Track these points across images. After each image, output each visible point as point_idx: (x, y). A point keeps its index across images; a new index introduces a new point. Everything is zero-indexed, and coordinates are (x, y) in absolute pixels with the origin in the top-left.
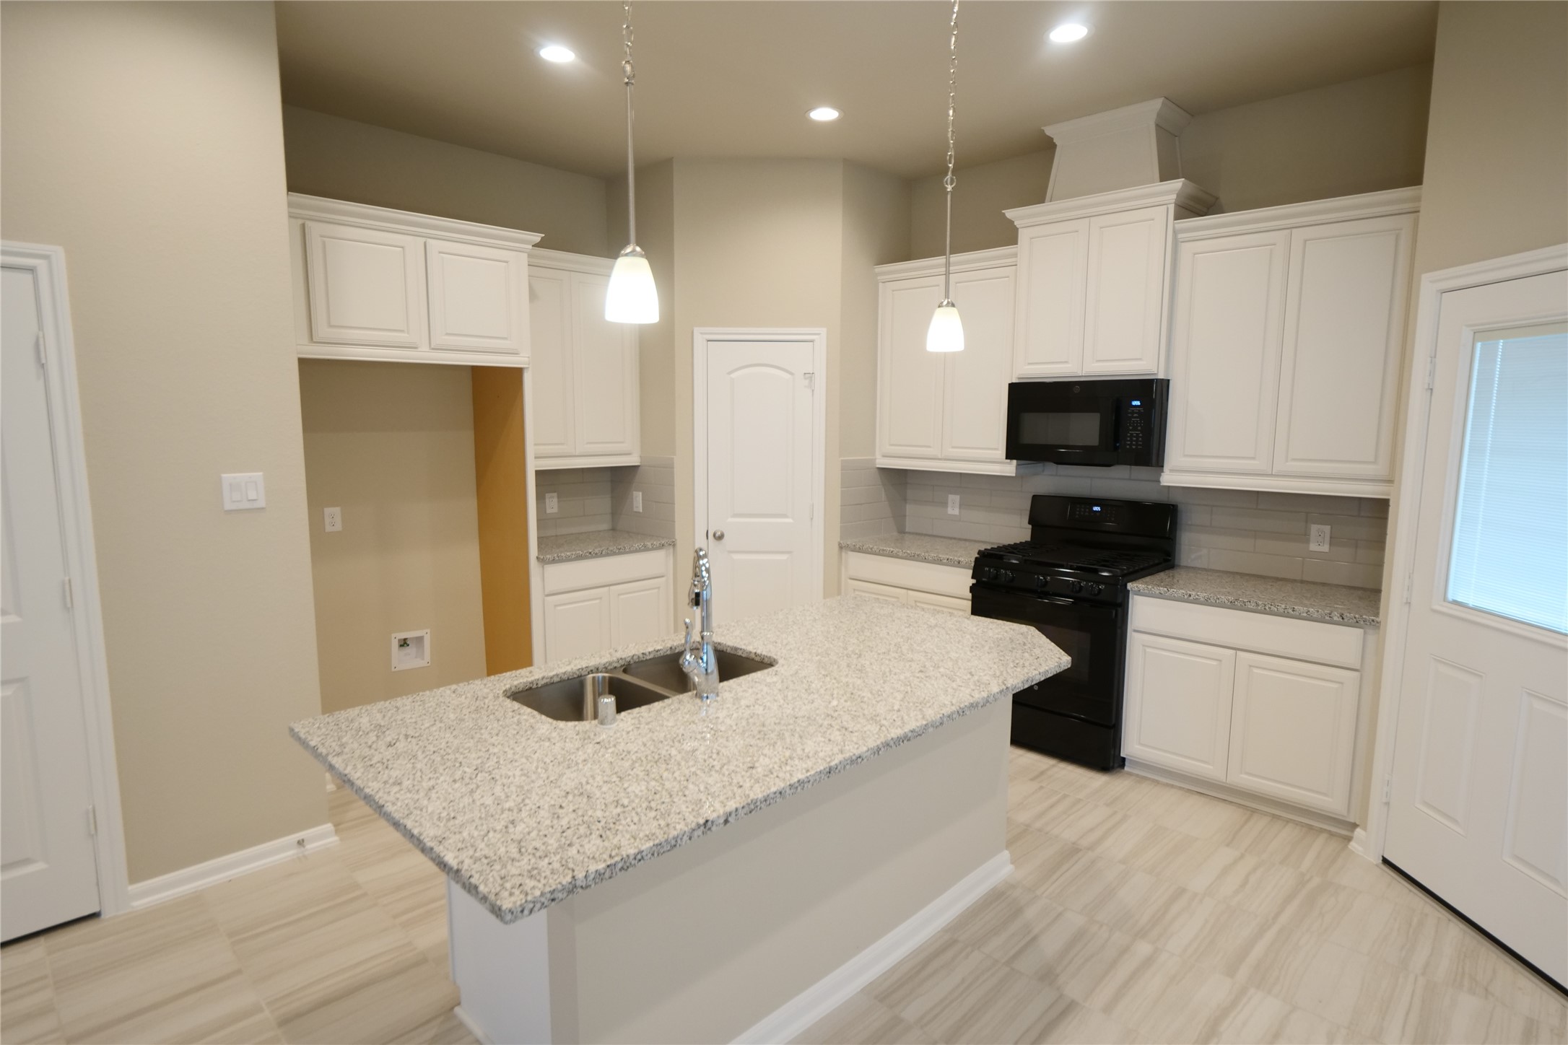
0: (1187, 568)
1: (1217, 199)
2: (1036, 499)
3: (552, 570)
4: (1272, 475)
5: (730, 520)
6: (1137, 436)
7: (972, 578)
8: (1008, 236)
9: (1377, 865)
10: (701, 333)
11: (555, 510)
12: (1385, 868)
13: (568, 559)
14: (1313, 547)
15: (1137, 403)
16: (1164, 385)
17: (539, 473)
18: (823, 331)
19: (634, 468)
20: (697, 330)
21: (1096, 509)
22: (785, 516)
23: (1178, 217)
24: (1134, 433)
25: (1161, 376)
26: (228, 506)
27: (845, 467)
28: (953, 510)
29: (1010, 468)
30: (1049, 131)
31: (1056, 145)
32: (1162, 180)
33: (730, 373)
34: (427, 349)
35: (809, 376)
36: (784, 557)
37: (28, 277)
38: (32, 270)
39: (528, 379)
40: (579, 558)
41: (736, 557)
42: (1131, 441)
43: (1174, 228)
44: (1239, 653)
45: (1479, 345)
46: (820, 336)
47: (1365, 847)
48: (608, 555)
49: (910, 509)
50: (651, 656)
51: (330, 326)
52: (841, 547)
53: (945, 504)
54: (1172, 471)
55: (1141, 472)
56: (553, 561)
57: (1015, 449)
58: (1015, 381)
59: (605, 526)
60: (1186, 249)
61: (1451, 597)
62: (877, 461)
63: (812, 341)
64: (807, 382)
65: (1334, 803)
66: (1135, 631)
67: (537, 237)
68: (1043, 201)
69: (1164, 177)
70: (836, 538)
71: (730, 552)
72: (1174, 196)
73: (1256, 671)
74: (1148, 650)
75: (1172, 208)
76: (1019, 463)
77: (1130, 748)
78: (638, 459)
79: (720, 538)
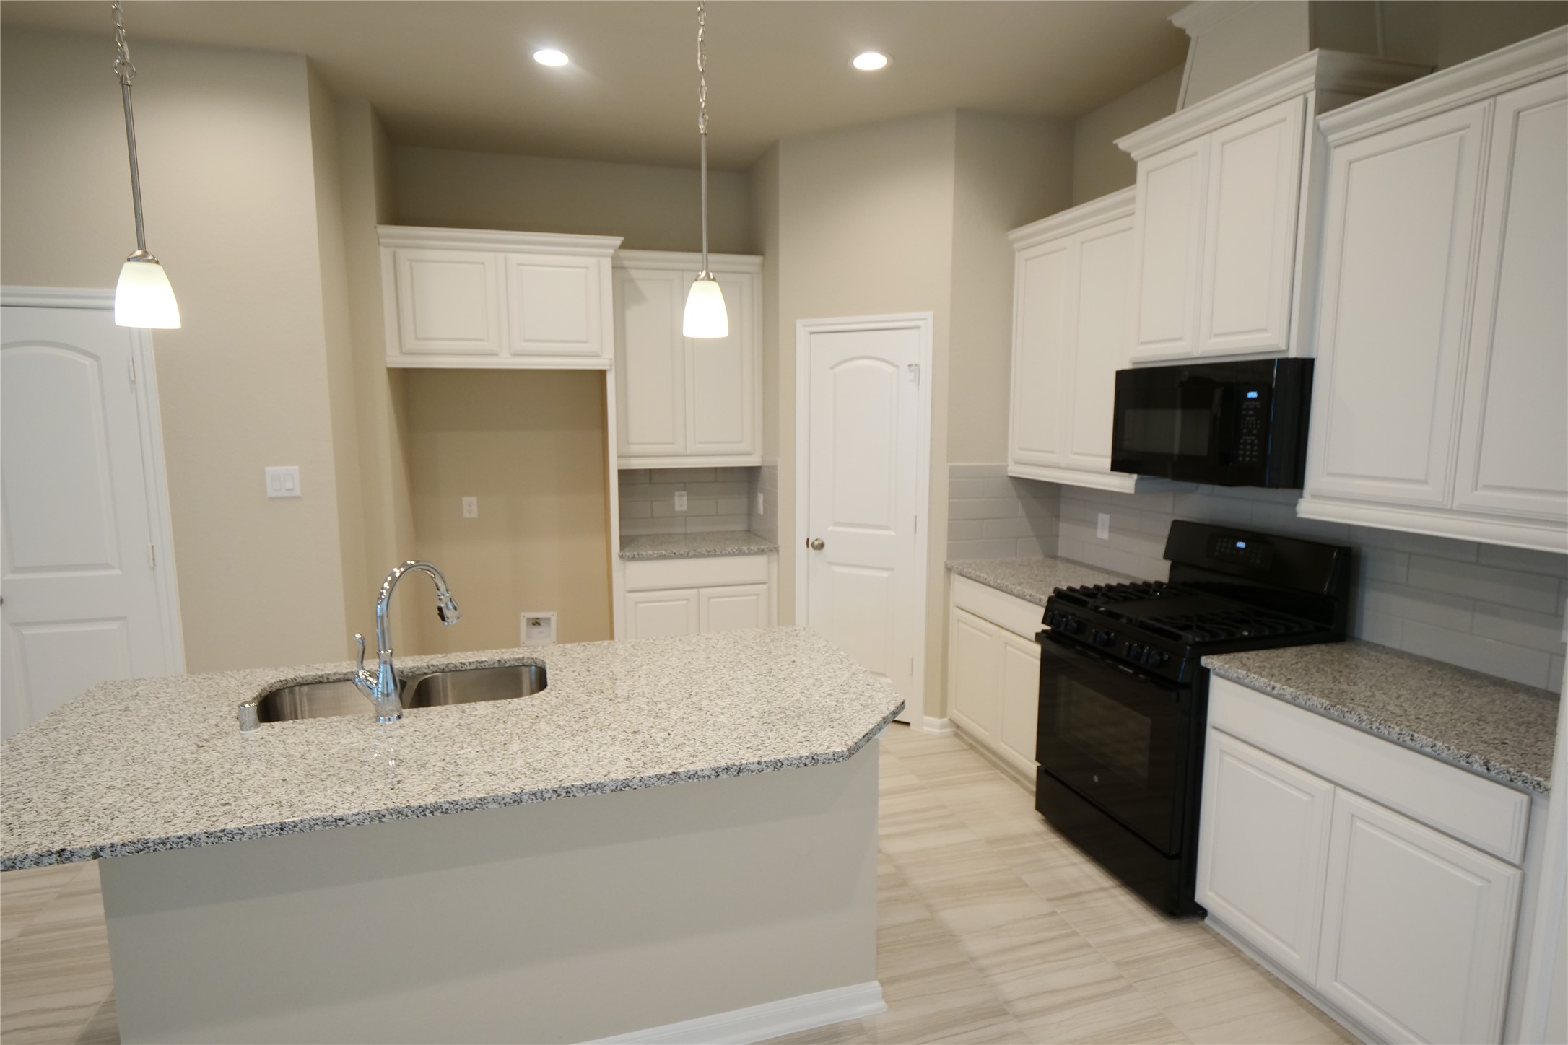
0: (1368, 644)
2: (1176, 525)
3: (634, 566)
4: (1451, 511)
5: (831, 528)
6: (1252, 444)
7: (1044, 622)
10: (805, 326)
11: (685, 508)
13: (650, 558)
15: (1253, 394)
17: (622, 473)
18: (929, 315)
19: (758, 468)
20: (799, 323)
21: (1241, 545)
22: (886, 528)
24: (1249, 439)
25: (1293, 354)
26: (271, 493)
27: (953, 472)
28: (1103, 534)
29: (1125, 483)
30: (1178, 20)
31: (1189, 41)
33: (832, 368)
34: (507, 356)
35: (915, 368)
36: (885, 574)
39: (611, 380)
40: (662, 557)
41: (836, 569)
42: (1245, 450)
43: (1317, 128)
44: (1339, 790)
46: (926, 320)
48: (695, 556)
49: (1064, 528)
50: (473, 667)
51: (417, 339)
52: (949, 570)
53: (1093, 524)
54: (1314, 496)
56: (633, 559)
57: (1122, 458)
58: (1127, 366)
59: (740, 527)
60: (1339, 157)
62: (1009, 468)
63: (918, 327)
64: (912, 375)
66: (1215, 728)
67: (618, 241)
68: (1172, 113)
70: (942, 557)
71: (830, 563)
72: (1312, 79)
74: (1227, 758)
75: (1312, 97)
76: (1140, 476)
77: (1205, 894)
78: (759, 459)
79: (818, 546)
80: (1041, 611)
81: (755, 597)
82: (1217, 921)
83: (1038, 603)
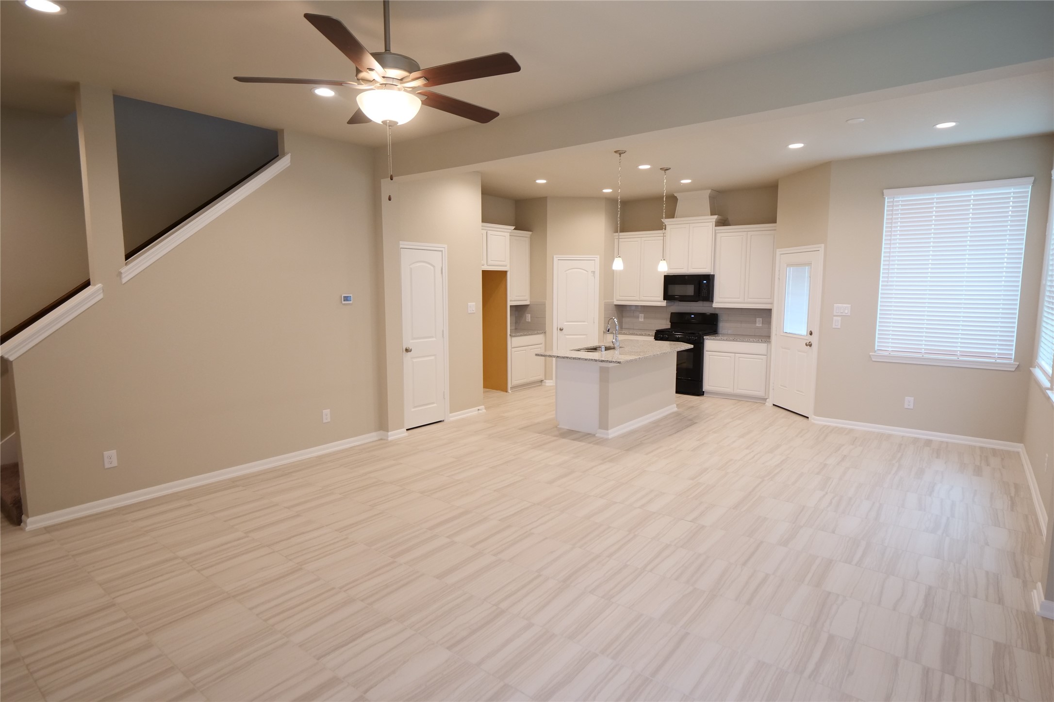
0: (721, 332)
1: (727, 219)
2: (672, 313)
3: (514, 339)
4: (744, 303)
5: (565, 323)
7: (654, 337)
8: (661, 227)
9: (771, 406)
12: (774, 407)
13: (518, 336)
14: (757, 325)
15: (705, 282)
16: (713, 276)
17: (510, 306)
18: (598, 256)
19: (527, 306)
20: (555, 256)
21: (693, 316)
22: (584, 322)
23: (716, 226)
24: (705, 291)
25: (712, 274)
27: (605, 304)
28: (641, 319)
29: (664, 303)
30: (675, 195)
31: (678, 200)
32: (711, 215)
33: (567, 271)
34: (486, 265)
35: (594, 272)
36: (584, 336)
37: (441, 253)
38: (442, 251)
39: (508, 274)
40: (521, 336)
41: (567, 337)
42: (704, 294)
43: (715, 230)
44: (736, 354)
45: (788, 268)
46: (597, 258)
47: (769, 403)
48: (528, 335)
49: (624, 320)
52: (604, 332)
53: (638, 317)
54: (716, 303)
55: (706, 304)
56: (515, 336)
57: (667, 297)
58: (667, 274)
59: (514, 328)
60: (719, 235)
61: (784, 331)
62: (615, 302)
63: (594, 260)
64: (592, 274)
65: (761, 394)
66: (706, 351)
67: (513, 227)
68: (674, 218)
69: (712, 214)
71: (565, 335)
72: (714, 220)
73: (740, 359)
74: (710, 356)
75: (714, 223)
76: (668, 301)
77: (706, 387)
78: (529, 302)
79: (561, 330)
82: (708, 392)
83: (652, 336)
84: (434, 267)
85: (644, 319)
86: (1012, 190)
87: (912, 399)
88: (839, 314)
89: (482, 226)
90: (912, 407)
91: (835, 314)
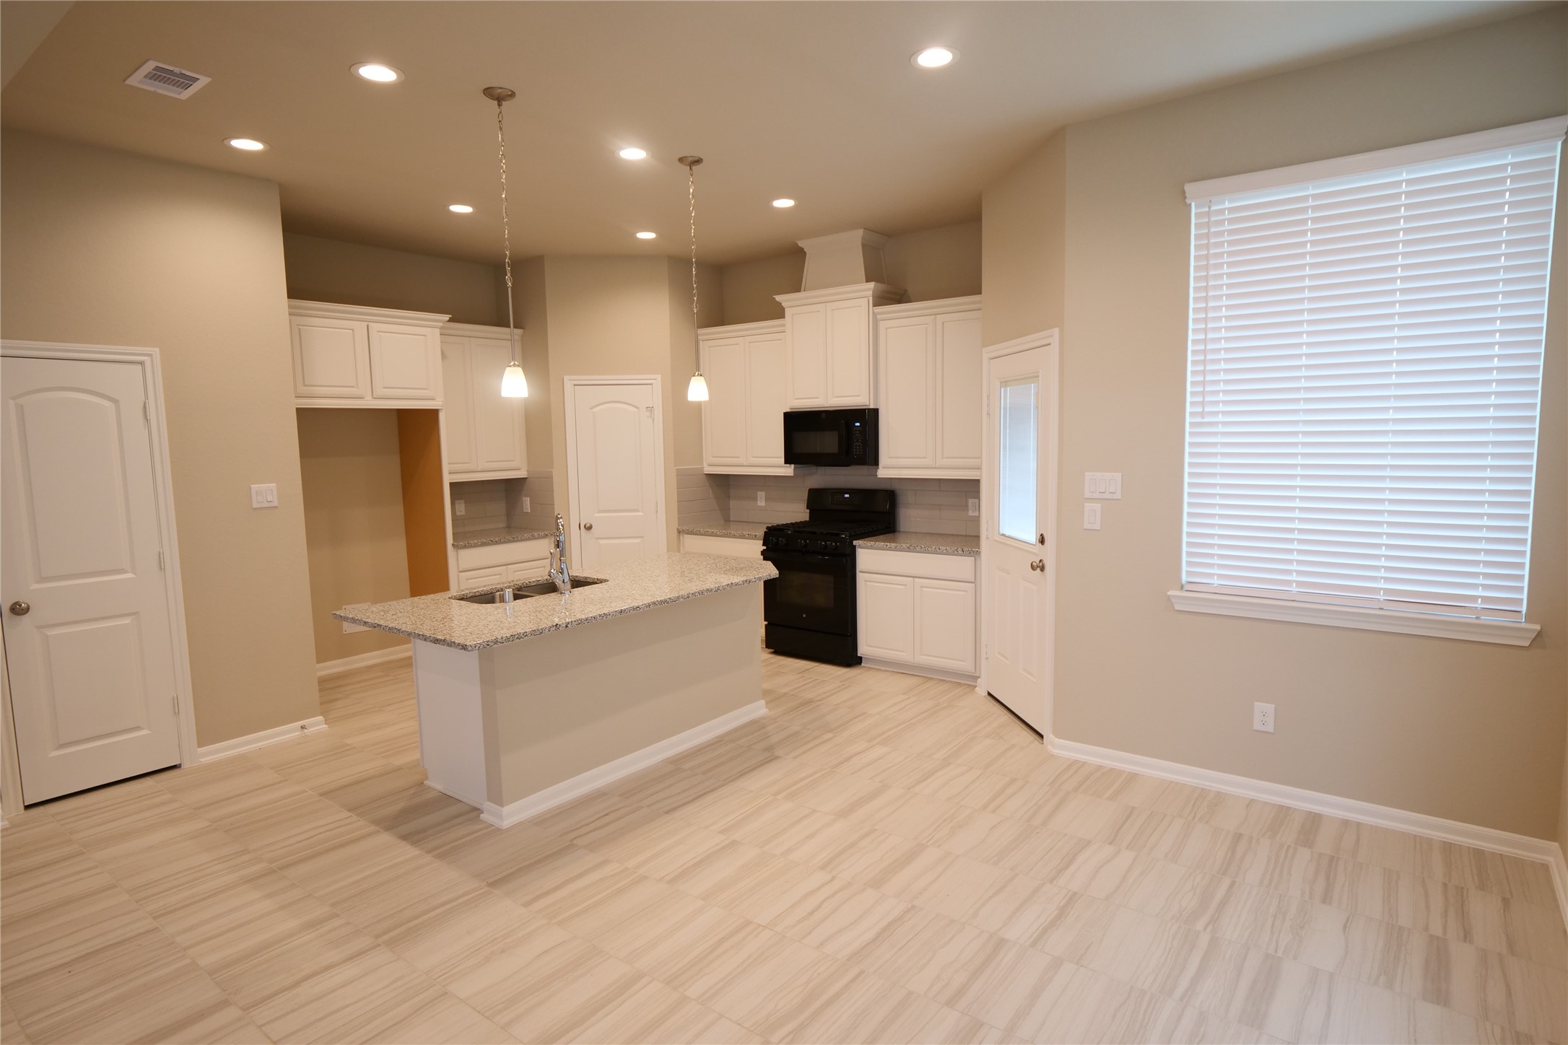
0: (903, 532)
1: (906, 291)
2: (811, 491)
3: (465, 553)
4: (936, 468)
5: (597, 515)
6: (859, 446)
7: (763, 545)
8: (779, 313)
9: (985, 697)
10: (570, 380)
11: (463, 513)
12: (989, 698)
13: (476, 546)
15: (858, 424)
16: (875, 412)
17: (452, 485)
18: (659, 377)
19: (523, 480)
20: (566, 378)
21: (847, 496)
22: (636, 511)
23: (875, 305)
24: (858, 444)
25: (872, 407)
26: (255, 505)
27: (679, 474)
28: (761, 503)
29: (789, 470)
30: (801, 244)
31: (806, 253)
32: (867, 282)
33: (591, 408)
34: (371, 398)
35: (650, 409)
36: (638, 541)
37: (140, 367)
38: (142, 363)
39: (442, 417)
40: (484, 544)
41: (602, 542)
42: (856, 449)
43: (873, 313)
44: (915, 579)
45: (1002, 389)
46: (657, 380)
47: (981, 691)
48: (505, 542)
49: (732, 503)
51: (305, 385)
52: (679, 532)
53: (755, 499)
54: (883, 468)
55: (863, 470)
56: (465, 547)
57: (791, 456)
58: (788, 410)
59: (502, 525)
60: (882, 325)
61: (1001, 532)
62: (705, 469)
63: (651, 384)
64: (648, 414)
65: (966, 666)
66: (861, 572)
67: (447, 317)
68: (800, 291)
69: (868, 281)
70: (675, 525)
71: (597, 538)
72: (871, 292)
73: (924, 589)
74: (868, 583)
75: (871, 299)
76: (797, 466)
77: (863, 649)
78: (526, 473)
79: (589, 528)
80: (762, 542)
81: (543, 569)
82: (868, 659)
83: (755, 537)
84: (115, 401)
85: (766, 501)
86: (1510, 159)
87: (1270, 708)
88: (1097, 495)
89: (290, 307)
90: (1270, 728)
91: (1087, 495)
